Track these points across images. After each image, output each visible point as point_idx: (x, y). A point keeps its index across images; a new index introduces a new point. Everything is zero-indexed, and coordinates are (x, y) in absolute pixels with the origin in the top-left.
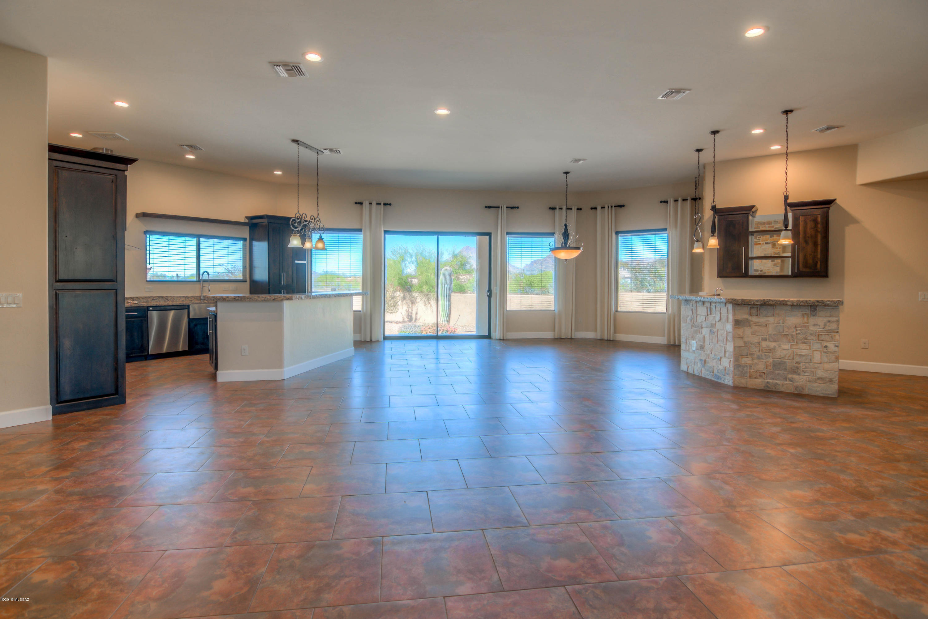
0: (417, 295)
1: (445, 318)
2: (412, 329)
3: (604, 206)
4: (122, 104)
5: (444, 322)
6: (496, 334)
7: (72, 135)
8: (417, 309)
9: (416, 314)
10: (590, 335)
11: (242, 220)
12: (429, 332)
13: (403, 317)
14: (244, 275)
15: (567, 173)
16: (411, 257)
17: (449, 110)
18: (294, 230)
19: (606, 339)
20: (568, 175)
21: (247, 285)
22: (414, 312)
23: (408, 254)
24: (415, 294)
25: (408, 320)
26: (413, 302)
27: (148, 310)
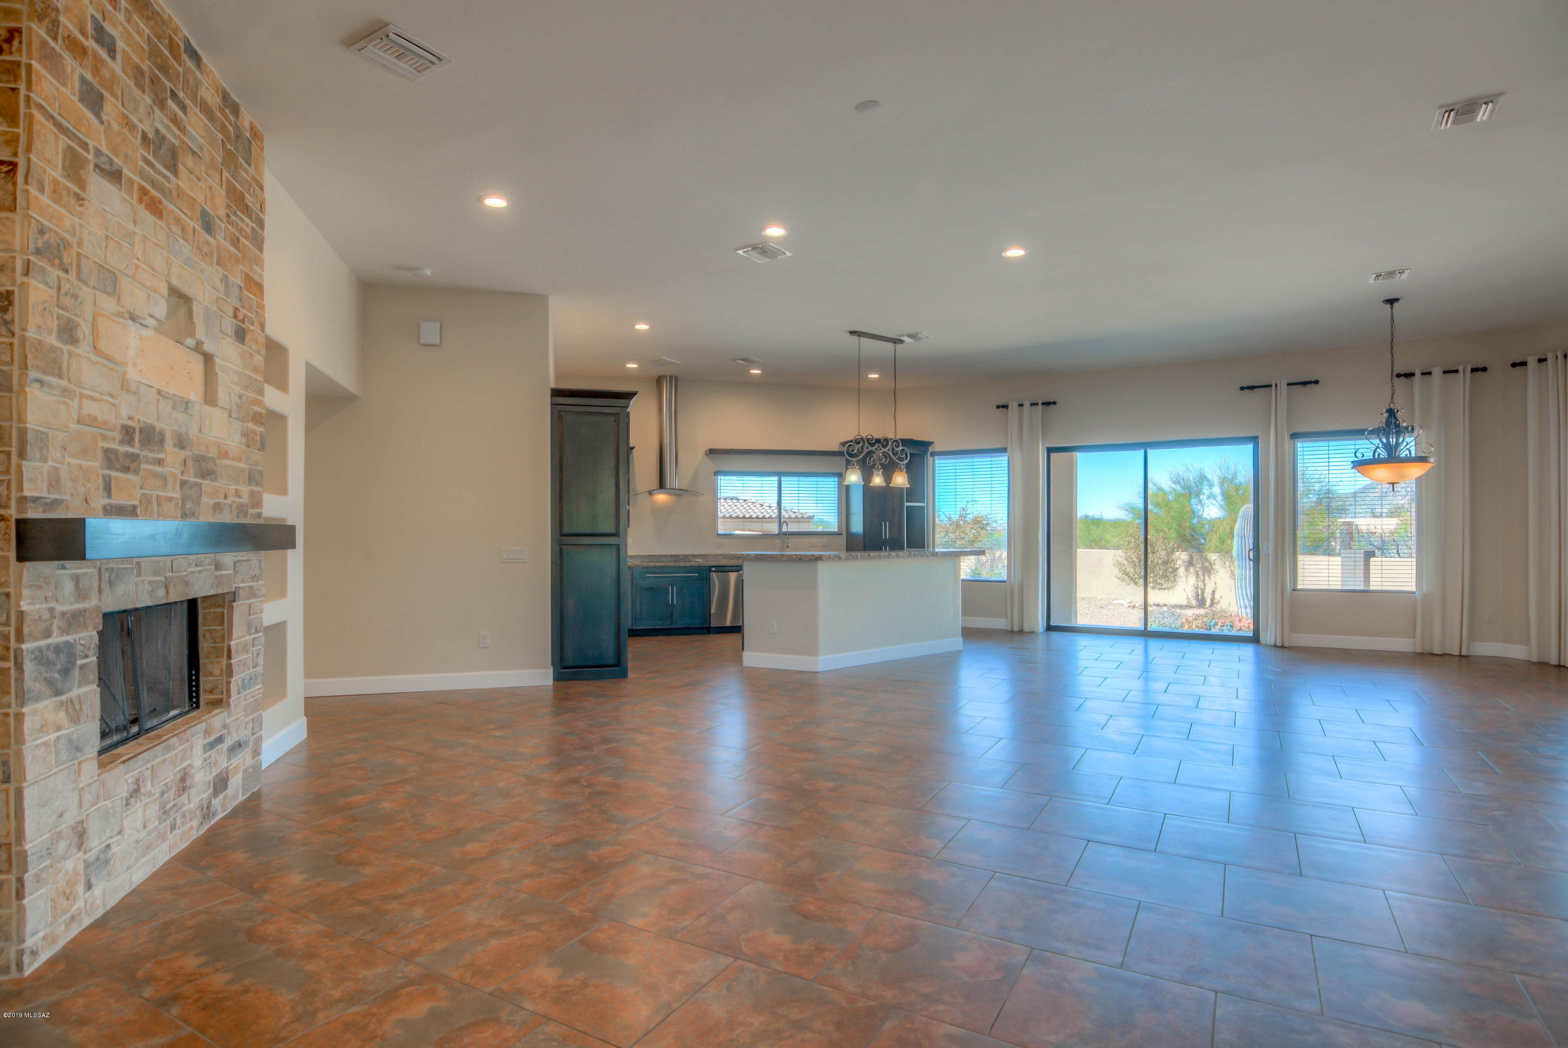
0: (1214, 558)
1: (1247, 602)
2: (1165, 620)
3: (1543, 357)
4: (642, 327)
5: (1243, 610)
6: (1268, 637)
7: (628, 366)
8: (1215, 584)
9: (1214, 592)
10: (1517, 652)
11: (836, 448)
12: (1194, 627)
13: (1188, 599)
14: (840, 526)
15: (1391, 302)
16: (1211, 485)
17: (1024, 248)
18: (851, 461)
19: (1554, 661)
20: (1395, 305)
21: (843, 539)
22: (1208, 591)
23: (1205, 483)
24: (1213, 557)
25: (1197, 603)
26: (1208, 570)
27: (711, 571)
